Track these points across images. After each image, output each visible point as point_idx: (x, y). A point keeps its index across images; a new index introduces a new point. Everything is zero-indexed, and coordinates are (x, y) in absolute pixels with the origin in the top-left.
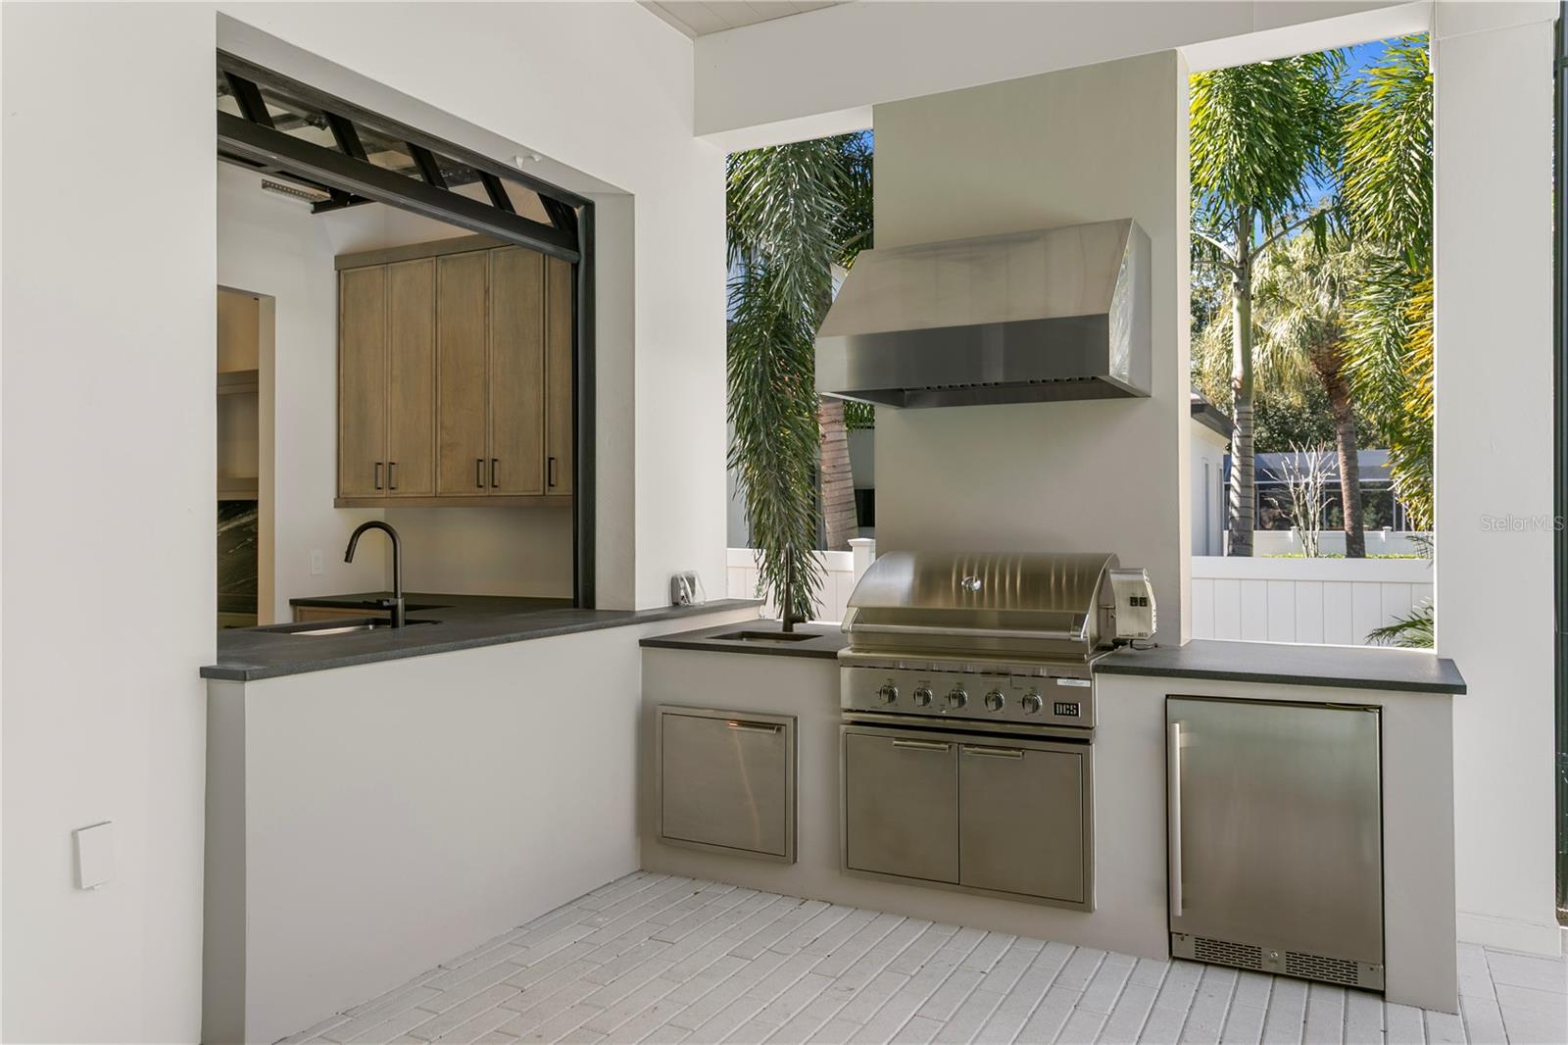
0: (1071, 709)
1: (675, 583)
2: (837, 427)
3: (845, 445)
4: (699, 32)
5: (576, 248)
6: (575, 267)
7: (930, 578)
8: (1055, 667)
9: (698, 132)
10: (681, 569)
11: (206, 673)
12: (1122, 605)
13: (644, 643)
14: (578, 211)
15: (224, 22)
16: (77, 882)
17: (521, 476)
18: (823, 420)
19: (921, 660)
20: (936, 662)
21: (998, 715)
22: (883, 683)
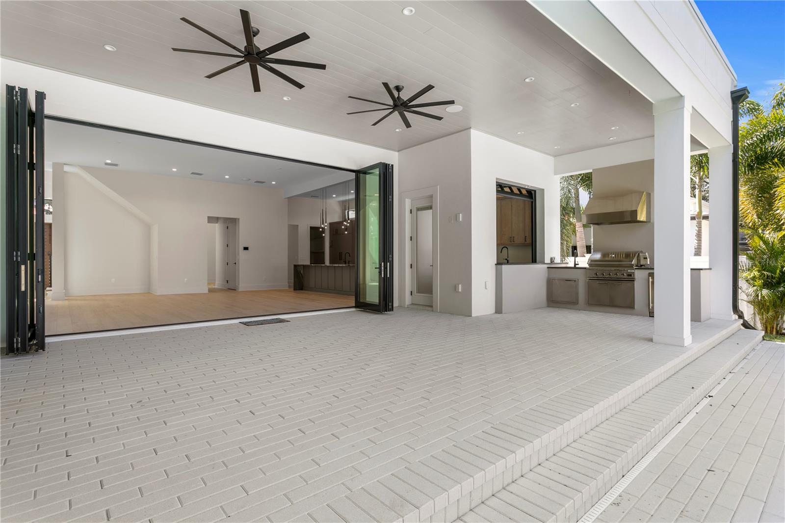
0: (631, 275)
1: (551, 259)
2: (581, 228)
3: (583, 232)
4: (555, 156)
5: (533, 199)
6: (532, 202)
7: (604, 255)
8: (628, 268)
9: (555, 175)
10: (552, 256)
11: (496, 264)
12: (642, 259)
13: (548, 268)
14: (533, 192)
15: (497, 179)
16: (486, 288)
17: (519, 239)
18: (577, 227)
19: (601, 268)
20: (605, 269)
21: (617, 277)
22: (595, 272)
